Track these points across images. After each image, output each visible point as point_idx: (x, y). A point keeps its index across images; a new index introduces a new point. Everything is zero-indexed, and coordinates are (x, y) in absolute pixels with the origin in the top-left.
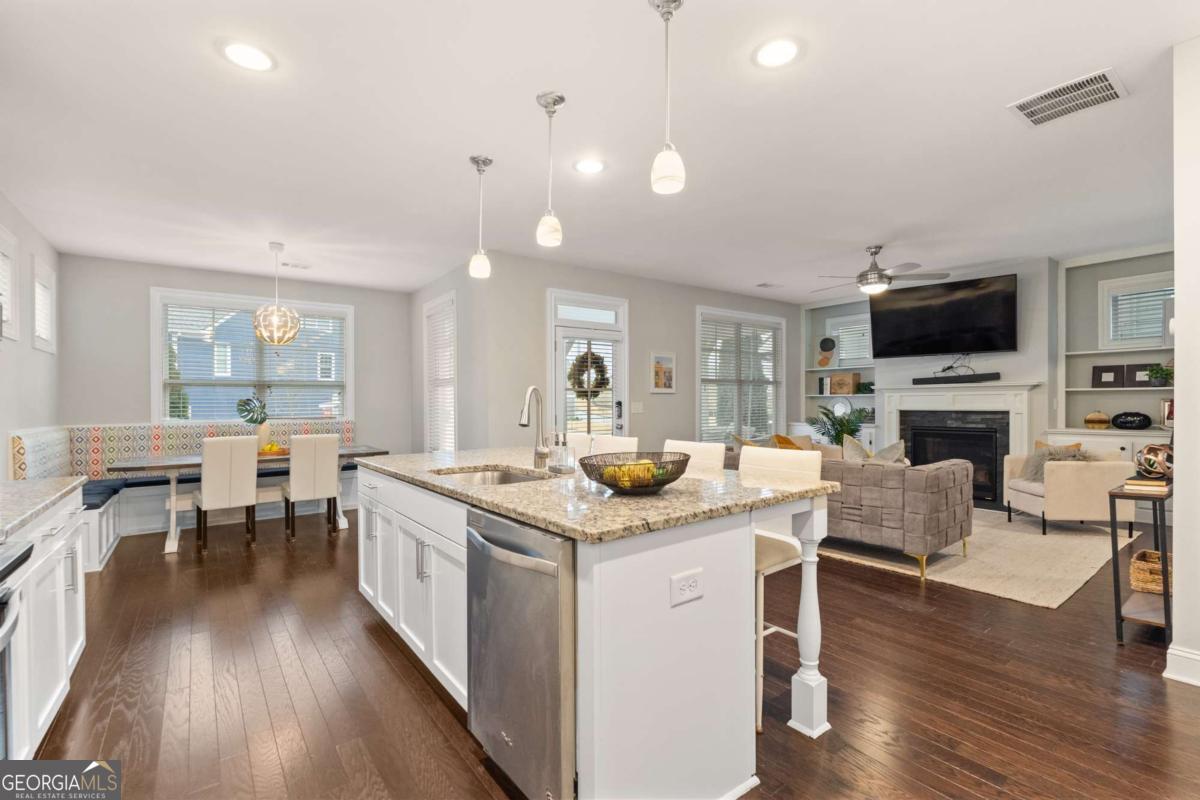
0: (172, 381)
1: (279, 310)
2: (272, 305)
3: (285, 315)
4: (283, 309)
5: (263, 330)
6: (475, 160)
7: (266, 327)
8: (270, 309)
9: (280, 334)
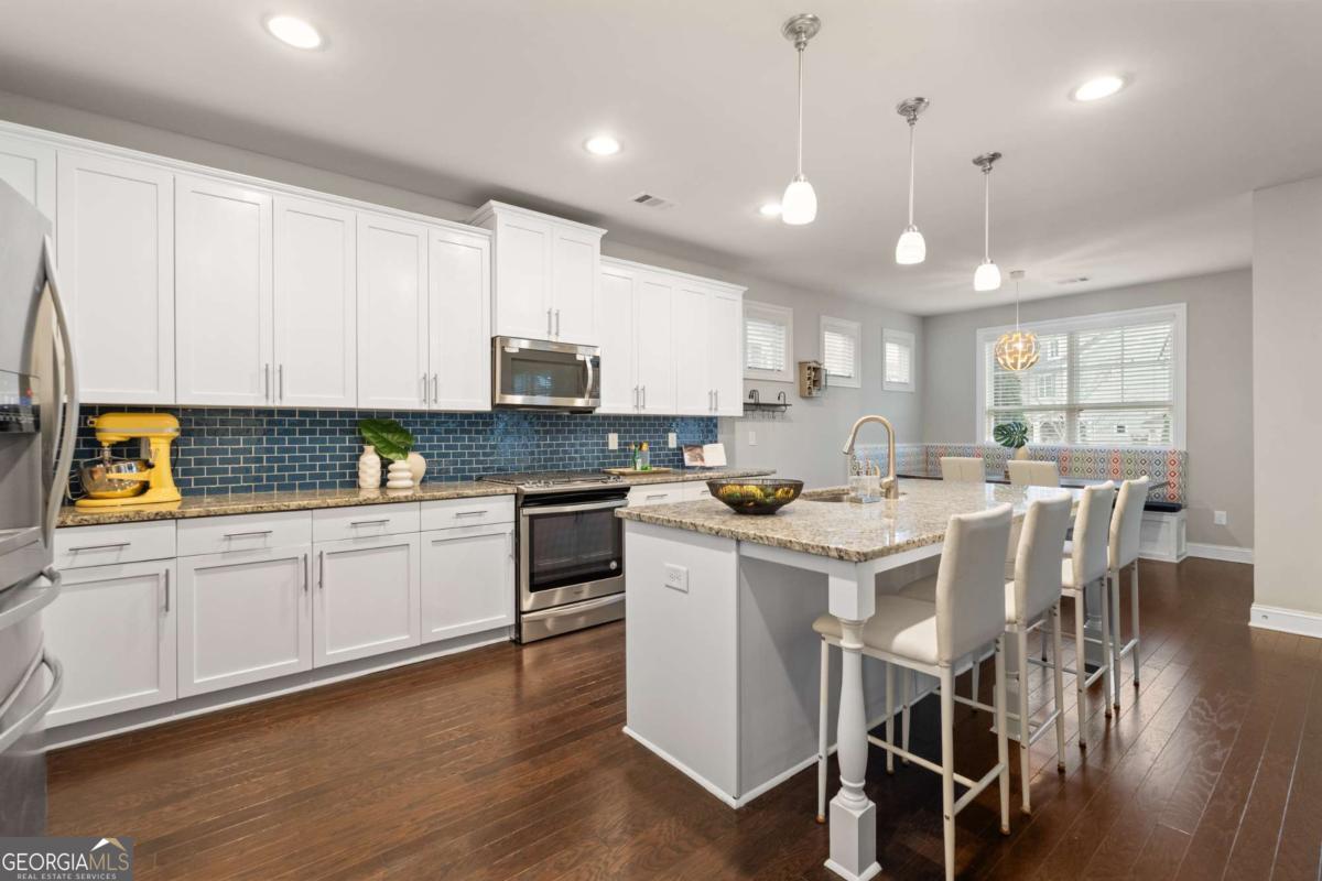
0: (996, 408)
1: (1023, 336)
2: (1015, 332)
3: (1029, 341)
4: (1027, 335)
5: (1007, 357)
6: (979, 161)
7: (1010, 354)
8: (1015, 336)
9: (1024, 361)
